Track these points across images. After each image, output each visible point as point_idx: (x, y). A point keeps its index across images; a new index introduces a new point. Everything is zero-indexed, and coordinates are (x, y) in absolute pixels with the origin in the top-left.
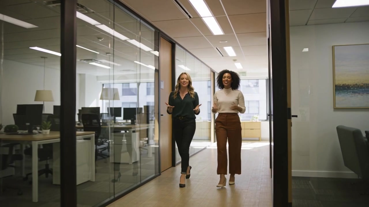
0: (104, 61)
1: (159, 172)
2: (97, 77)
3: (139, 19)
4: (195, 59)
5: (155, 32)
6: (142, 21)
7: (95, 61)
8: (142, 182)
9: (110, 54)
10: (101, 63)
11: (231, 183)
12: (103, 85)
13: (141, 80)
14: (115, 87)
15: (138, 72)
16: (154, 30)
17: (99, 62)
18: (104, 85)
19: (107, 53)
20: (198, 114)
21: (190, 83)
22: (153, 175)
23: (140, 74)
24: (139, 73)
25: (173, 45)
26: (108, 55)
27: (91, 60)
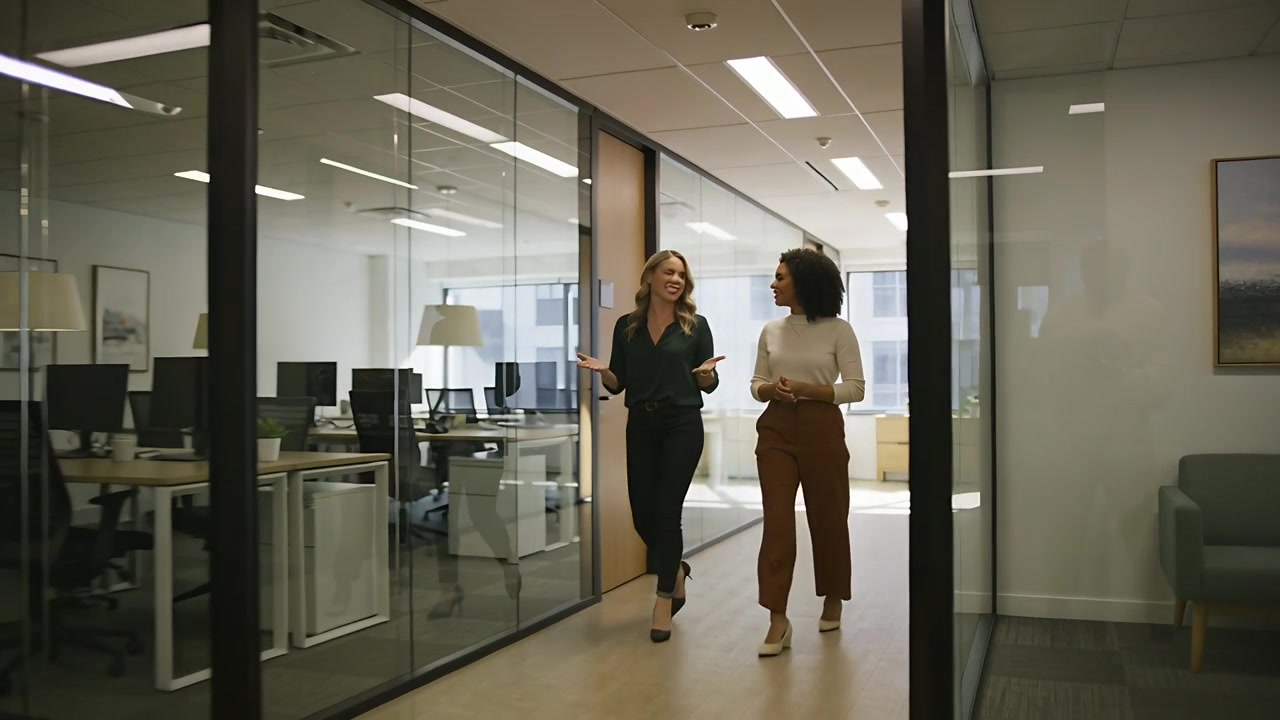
0: (437, 212)
1: (593, 592)
2: (428, 264)
3: (510, 74)
4: (740, 200)
5: (581, 116)
6: (520, 78)
7: (409, 212)
8: (524, 625)
9: (452, 192)
10: (428, 219)
11: (829, 625)
12: (446, 292)
13: (518, 277)
14: (464, 302)
15: (510, 253)
16: (576, 109)
17: (419, 216)
18: (450, 293)
19: (441, 188)
20: (710, 390)
21: (689, 286)
22: (578, 600)
23: (516, 257)
24: (512, 255)
25: (649, 156)
26: (445, 192)
27: (395, 210)
